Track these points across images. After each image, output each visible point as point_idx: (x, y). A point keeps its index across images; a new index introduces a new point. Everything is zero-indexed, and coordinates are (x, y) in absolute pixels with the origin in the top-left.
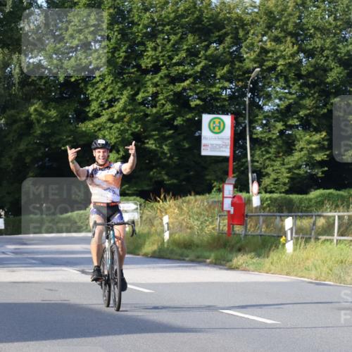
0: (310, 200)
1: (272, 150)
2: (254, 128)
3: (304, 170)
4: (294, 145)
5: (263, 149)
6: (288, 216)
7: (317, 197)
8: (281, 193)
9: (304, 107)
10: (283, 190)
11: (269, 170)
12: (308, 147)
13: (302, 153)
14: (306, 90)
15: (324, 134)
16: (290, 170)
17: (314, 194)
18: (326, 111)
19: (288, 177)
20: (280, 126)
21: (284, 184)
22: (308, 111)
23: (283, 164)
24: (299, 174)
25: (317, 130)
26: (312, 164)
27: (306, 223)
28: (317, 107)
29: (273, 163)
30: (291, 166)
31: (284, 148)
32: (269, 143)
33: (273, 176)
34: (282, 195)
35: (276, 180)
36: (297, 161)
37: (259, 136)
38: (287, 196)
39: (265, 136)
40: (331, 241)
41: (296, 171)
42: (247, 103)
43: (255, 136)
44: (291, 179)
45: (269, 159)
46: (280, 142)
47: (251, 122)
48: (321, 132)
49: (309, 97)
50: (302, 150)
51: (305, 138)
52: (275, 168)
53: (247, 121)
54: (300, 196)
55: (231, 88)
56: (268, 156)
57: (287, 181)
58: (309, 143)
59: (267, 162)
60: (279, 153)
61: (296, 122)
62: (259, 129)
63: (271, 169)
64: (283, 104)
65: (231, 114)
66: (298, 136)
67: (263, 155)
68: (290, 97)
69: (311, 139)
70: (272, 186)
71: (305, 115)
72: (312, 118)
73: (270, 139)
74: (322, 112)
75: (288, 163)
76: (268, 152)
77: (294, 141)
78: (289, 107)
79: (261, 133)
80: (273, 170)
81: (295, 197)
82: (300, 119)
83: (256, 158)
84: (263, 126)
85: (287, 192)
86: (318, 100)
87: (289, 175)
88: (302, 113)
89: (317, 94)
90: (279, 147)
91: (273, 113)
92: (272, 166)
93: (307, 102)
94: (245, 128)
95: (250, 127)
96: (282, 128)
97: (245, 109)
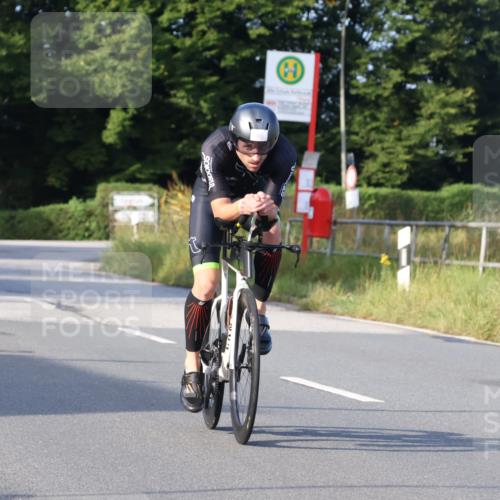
0: (442, 201)
1: (382, 116)
2: (354, 78)
3: (435, 150)
4: (420, 108)
5: (367, 113)
6: (404, 226)
7: (454, 196)
8: (393, 187)
9: (439, 45)
10: (399, 182)
11: (376, 148)
12: (443, 112)
13: (433, 121)
14: (442, 16)
15: (470, 91)
16: (410, 149)
17: (449, 191)
18: (474, 52)
19: (407, 161)
20: (396, 76)
21: (401, 172)
22: (445, 53)
23: (399, 139)
24: (425, 157)
25: (459, 84)
26: (447, 140)
27: (433, 238)
28: (460, 46)
29: (382, 136)
30: (411, 142)
31: (402, 113)
32: (376, 103)
33: (383, 158)
34: (396, 190)
35: (386, 165)
36: (423, 136)
37: (362, 91)
38: (404, 192)
39: (371, 92)
40: (474, 268)
41: (421, 152)
42: (343, 34)
43: (353, 92)
44: (412, 164)
45: (376, 129)
46: (395, 103)
47: (348, 67)
48: (464, 87)
49: (447, 28)
50: (431, 116)
51: (437, 98)
52: (386, 145)
53: (341, 66)
54: (425, 194)
55: (316, 10)
56: (374, 125)
57: (404, 167)
58: (445, 105)
59: (373, 135)
60: (393, 120)
61: (423, 70)
62: (361, 79)
63: (379, 146)
64: (404, 41)
65: (316, 52)
66: (426, 94)
67: (367, 124)
68: (415, 27)
69: (447, 98)
70: (380, 175)
71: (439, 59)
72: (450, 64)
73: (379, 97)
74: (467, 55)
75: (408, 138)
76: (374, 118)
77: (419, 102)
78: (412, 45)
79: (365, 85)
80: (383, 149)
81: (416, 194)
82: (431, 65)
83: (355, 128)
84: (368, 74)
85: (403, 186)
86: (461, 34)
87: (408, 157)
88: (433, 56)
89: (460, 25)
90: (394, 110)
91: (385, 53)
92: (381, 141)
93: (444, 37)
94: (337, 76)
95: (346, 75)
96: (399, 79)
97: (338, 45)
